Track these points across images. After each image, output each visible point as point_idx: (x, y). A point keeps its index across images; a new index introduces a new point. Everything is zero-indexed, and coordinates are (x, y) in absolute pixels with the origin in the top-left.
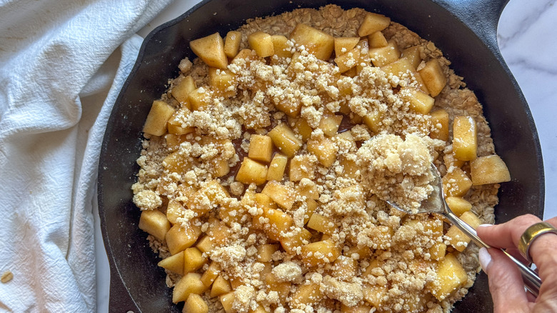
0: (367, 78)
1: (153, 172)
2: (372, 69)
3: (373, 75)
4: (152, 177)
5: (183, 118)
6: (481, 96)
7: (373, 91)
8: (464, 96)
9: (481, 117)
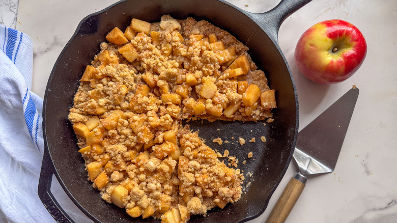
0: (206, 57)
1: (82, 99)
2: (208, 52)
3: (209, 55)
4: (81, 102)
5: (101, 70)
6: (267, 75)
7: (209, 65)
8: (258, 73)
9: (267, 86)
